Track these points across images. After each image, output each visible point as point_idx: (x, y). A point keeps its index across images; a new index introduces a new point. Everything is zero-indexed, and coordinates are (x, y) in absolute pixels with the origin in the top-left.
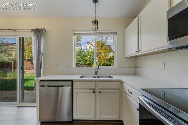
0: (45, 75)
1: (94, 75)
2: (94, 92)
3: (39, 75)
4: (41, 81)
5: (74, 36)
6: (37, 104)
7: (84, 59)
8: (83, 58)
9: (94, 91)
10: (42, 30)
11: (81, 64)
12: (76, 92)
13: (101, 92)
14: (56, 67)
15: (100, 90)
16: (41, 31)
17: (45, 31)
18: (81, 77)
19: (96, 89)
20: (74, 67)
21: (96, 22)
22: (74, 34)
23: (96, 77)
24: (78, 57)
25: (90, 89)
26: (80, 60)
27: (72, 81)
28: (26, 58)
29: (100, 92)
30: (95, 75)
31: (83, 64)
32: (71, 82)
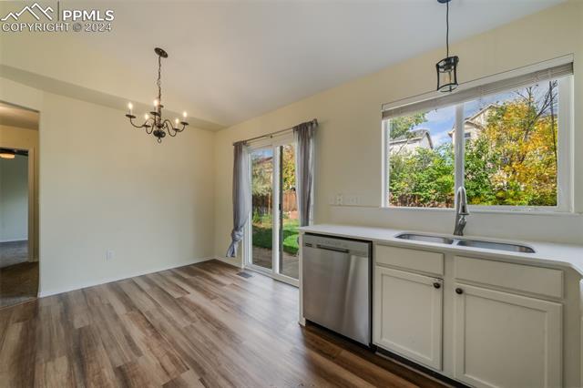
0: (316, 223)
1: (451, 236)
2: (437, 286)
3: (305, 222)
4: (307, 233)
5: (383, 122)
6: (299, 282)
7: (439, 180)
8: (432, 178)
9: (437, 281)
10: (311, 123)
11: (429, 199)
12: (382, 275)
13: (466, 291)
14: (340, 205)
15: (461, 286)
16: (309, 128)
17: (317, 123)
18: (400, 237)
19: (447, 279)
20: (383, 206)
21: (451, 63)
22: (385, 115)
23: (456, 242)
24: (415, 176)
25: (423, 273)
26: (421, 184)
27: (370, 242)
28: (288, 187)
29: (460, 291)
30: (454, 234)
31: (434, 197)
32: (367, 245)
